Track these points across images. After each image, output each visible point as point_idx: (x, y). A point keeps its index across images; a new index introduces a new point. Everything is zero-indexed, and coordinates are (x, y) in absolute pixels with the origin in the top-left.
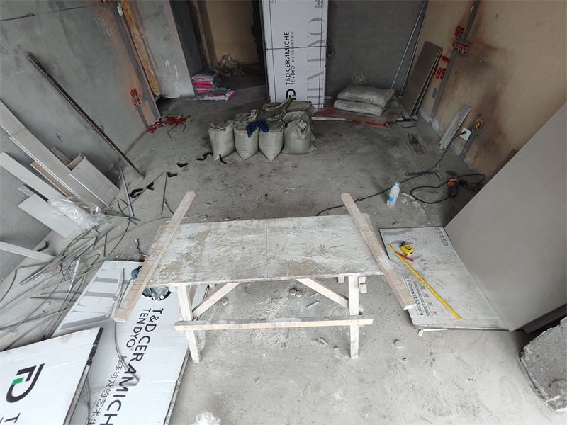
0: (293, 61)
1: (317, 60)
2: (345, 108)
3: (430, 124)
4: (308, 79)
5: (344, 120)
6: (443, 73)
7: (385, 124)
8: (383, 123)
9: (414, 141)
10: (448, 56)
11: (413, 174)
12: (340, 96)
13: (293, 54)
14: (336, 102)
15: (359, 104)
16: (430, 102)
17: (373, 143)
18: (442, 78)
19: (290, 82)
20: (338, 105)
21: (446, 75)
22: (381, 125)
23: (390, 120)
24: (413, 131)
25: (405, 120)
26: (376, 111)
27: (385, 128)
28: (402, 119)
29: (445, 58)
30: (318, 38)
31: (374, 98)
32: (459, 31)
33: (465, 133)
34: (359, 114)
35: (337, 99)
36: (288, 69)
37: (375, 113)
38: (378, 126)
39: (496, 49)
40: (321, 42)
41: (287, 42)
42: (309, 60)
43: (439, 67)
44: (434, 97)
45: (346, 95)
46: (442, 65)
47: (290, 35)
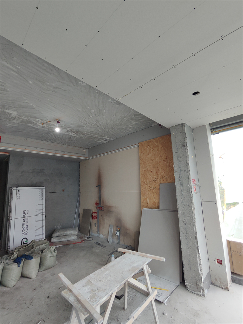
0: (27, 223)
1: (41, 220)
2: (58, 241)
3: (99, 237)
4: (36, 230)
5: (61, 245)
6: (96, 217)
7: (82, 242)
8: (81, 241)
9: (99, 244)
10: (96, 212)
11: (110, 254)
12: (54, 235)
13: (27, 220)
14: (52, 239)
15: (66, 236)
16: (94, 228)
17: (83, 250)
18: (96, 219)
19: (25, 234)
20: (53, 240)
21: (98, 217)
22: (80, 242)
23: (83, 240)
24: (95, 241)
25: (89, 238)
26: (74, 238)
27: (83, 243)
28: (87, 238)
29: (94, 212)
30: (41, 211)
31: (72, 232)
32: (97, 204)
33: (117, 233)
34: (67, 241)
35: (52, 237)
36: (24, 227)
37: (74, 239)
38: (79, 243)
39: (112, 207)
40: (43, 213)
41: (24, 215)
42: (36, 221)
43: (93, 216)
44: (96, 226)
45: (57, 234)
46: (95, 215)
47: (26, 211)
